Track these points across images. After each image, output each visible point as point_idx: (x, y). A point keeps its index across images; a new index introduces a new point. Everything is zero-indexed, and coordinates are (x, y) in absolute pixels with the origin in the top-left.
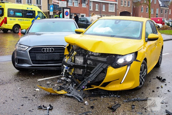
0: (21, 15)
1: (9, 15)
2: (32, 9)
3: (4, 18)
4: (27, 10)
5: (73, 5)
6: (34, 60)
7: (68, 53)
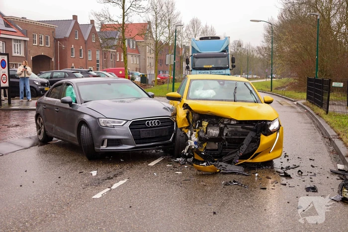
6: (138, 139)
7: (186, 125)
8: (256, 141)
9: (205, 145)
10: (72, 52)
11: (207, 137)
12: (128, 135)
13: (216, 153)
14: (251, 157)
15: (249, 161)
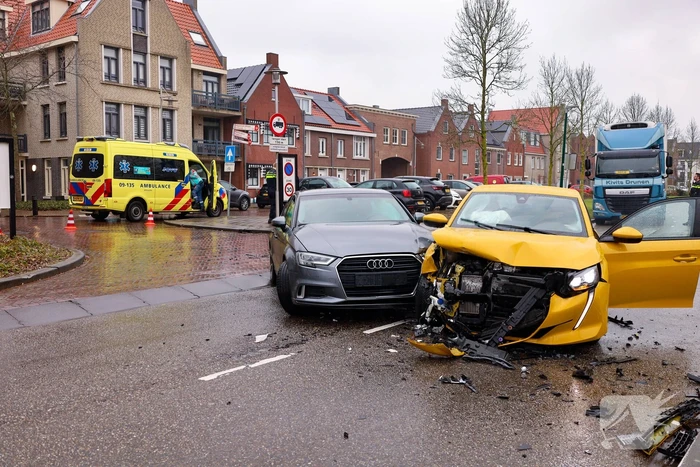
0: (149, 173)
1: (118, 174)
2: (175, 155)
3: (103, 182)
4: (162, 159)
5: (262, 141)
6: (351, 288)
7: (433, 270)
8: (543, 306)
9: (456, 306)
10: (438, 153)
11: (458, 292)
12: (335, 281)
13: (475, 321)
14: (533, 334)
15: (528, 340)
